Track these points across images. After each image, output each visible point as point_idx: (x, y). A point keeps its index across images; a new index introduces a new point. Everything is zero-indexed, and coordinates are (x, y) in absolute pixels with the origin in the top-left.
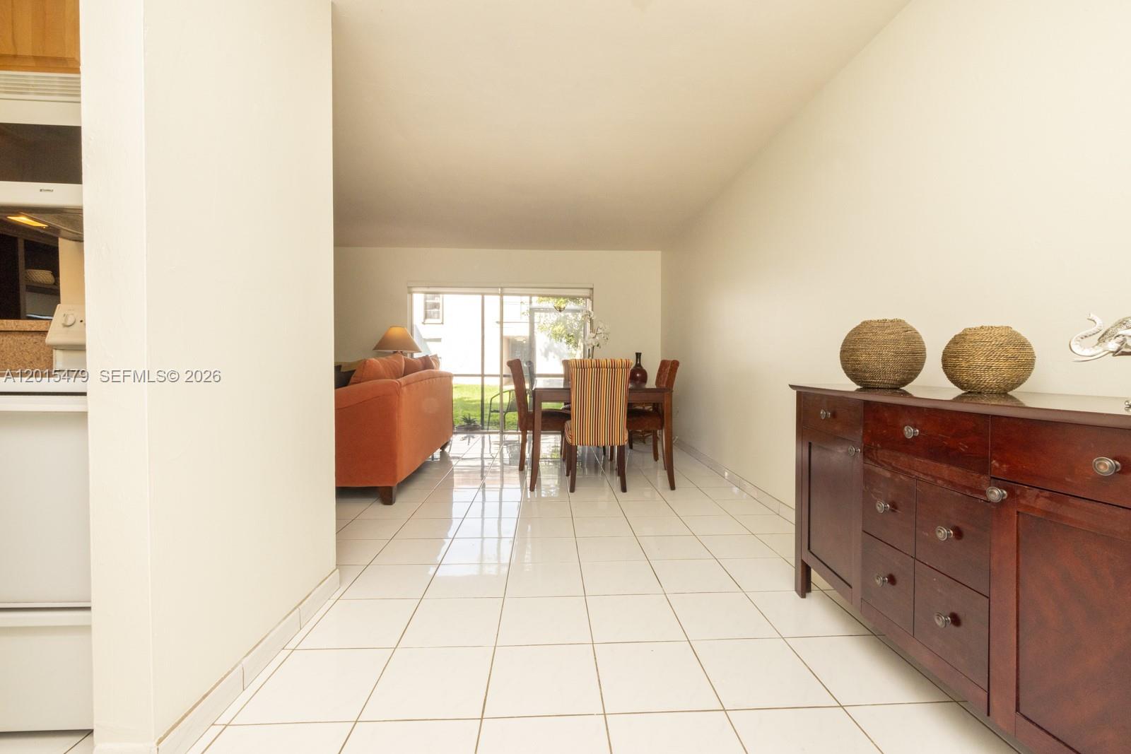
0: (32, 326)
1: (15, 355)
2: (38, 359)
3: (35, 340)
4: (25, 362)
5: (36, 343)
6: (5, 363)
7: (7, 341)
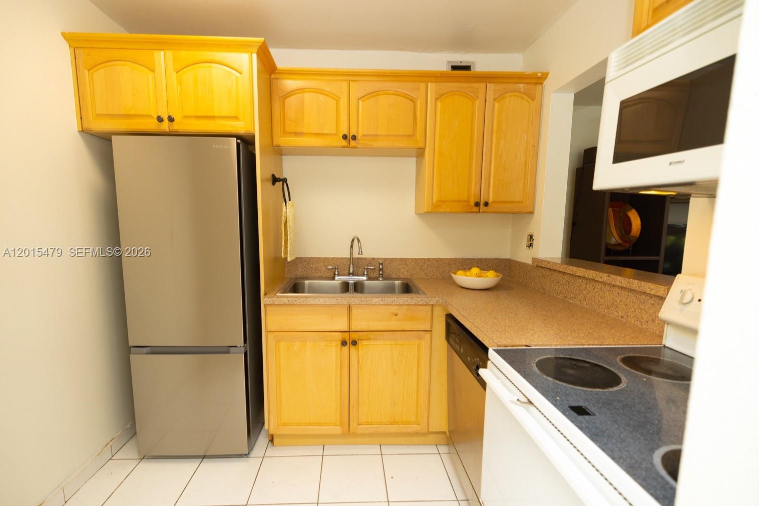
0: (652, 290)
1: (635, 311)
2: (653, 321)
3: (652, 302)
4: (642, 319)
5: (653, 304)
6: (628, 316)
7: (631, 297)
